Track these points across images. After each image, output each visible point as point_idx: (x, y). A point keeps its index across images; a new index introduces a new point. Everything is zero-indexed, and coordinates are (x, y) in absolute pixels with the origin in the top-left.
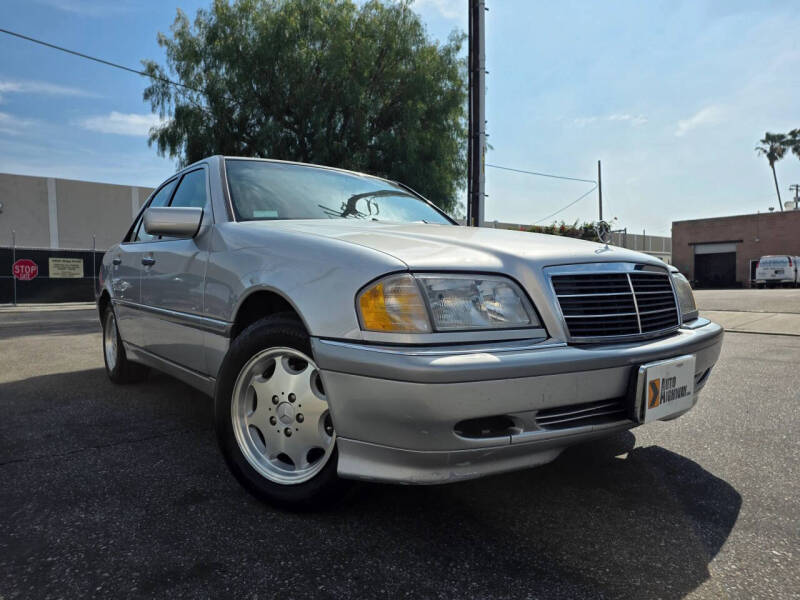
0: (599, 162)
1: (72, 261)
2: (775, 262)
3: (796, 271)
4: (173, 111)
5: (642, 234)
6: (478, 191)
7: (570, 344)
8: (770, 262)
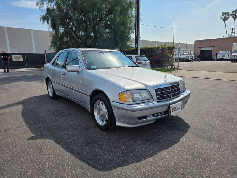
0: (174, 22)
1: (19, 56)
2: (223, 53)
3: (228, 56)
4: (46, 9)
5: (186, 43)
6: (138, 36)
7: (157, 102)
8: (221, 53)
